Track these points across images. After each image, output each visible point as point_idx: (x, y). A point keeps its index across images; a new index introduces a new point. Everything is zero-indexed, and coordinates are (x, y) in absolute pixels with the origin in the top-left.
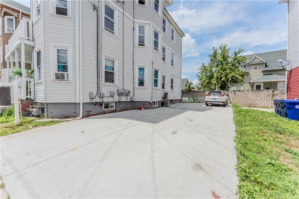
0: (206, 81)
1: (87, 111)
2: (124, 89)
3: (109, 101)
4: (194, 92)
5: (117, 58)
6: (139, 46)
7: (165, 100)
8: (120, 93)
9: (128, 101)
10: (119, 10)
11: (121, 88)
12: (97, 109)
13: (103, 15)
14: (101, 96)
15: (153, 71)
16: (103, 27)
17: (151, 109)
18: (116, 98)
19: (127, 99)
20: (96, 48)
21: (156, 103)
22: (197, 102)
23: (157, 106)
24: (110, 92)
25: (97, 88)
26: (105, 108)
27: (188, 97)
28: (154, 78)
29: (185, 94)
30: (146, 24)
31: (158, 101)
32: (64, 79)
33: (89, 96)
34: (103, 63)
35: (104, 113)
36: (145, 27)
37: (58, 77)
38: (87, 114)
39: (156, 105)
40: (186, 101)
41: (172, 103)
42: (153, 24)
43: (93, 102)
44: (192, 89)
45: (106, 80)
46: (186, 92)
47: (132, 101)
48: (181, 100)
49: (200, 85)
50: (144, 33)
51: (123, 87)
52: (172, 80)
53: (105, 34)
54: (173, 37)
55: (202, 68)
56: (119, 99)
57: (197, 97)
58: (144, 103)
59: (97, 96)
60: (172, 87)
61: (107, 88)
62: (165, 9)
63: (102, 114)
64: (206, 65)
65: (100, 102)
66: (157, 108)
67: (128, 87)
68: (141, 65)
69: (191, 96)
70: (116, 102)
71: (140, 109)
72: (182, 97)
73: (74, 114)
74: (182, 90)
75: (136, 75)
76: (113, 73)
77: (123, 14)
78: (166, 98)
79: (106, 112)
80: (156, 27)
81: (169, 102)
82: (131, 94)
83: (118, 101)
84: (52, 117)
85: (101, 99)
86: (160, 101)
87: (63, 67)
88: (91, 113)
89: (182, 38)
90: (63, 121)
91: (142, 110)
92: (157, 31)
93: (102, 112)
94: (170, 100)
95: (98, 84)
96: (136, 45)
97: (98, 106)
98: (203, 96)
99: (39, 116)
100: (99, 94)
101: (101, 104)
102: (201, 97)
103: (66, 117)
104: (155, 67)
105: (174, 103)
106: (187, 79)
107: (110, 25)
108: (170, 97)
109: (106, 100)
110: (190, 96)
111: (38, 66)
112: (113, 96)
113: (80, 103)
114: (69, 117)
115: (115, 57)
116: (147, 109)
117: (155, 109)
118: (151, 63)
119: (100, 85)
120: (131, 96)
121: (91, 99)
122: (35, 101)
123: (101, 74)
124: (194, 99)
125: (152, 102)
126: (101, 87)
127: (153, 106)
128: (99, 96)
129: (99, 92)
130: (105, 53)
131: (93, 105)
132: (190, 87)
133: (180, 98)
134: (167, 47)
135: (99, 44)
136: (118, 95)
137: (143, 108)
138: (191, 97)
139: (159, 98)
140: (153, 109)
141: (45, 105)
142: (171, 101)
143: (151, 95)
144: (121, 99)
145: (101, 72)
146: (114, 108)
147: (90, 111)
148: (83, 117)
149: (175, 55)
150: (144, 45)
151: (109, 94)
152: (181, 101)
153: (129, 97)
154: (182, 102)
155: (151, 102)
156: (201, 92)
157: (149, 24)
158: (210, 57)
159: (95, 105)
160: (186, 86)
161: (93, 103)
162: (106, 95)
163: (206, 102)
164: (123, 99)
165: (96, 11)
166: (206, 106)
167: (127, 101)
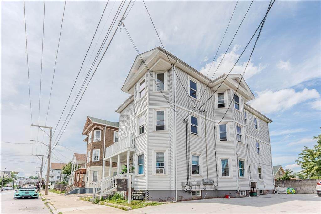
0: (315, 168)
1: (180, 197)
2: (208, 179)
3: (196, 189)
4: (295, 181)
5: (202, 154)
6: (221, 141)
7: (254, 190)
8: (205, 183)
9: (213, 189)
10: (201, 117)
11: (205, 178)
12: (187, 196)
13: (190, 124)
14: (190, 185)
15: (239, 162)
16: (190, 132)
17: (239, 197)
18: (202, 187)
19: (211, 188)
20: (186, 149)
21: (244, 192)
22: (302, 192)
23: (246, 195)
24: (197, 182)
25: (187, 179)
26: (193, 195)
27: (285, 187)
28: (239, 168)
29: (280, 184)
30: (228, 122)
31: (246, 191)
32: (163, 173)
33: (181, 185)
34: (191, 159)
35: (192, 199)
36: (226, 125)
37: (158, 172)
38: (180, 199)
39: (244, 194)
40: (283, 191)
41: (262, 194)
42: (235, 121)
43: (184, 189)
44: (291, 178)
45: (193, 172)
46: (282, 182)
47: (216, 190)
48: (274, 190)
49: (305, 173)
50: (225, 130)
51: (208, 177)
52: (259, 169)
53: (192, 137)
54: (256, 126)
55: (305, 152)
56: (205, 188)
57: (302, 186)
58: (230, 192)
59: (187, 185)
60: (260, 176)
61: (194, 179)
62: (245, 104)
63: (191, 200)
64: (311, 148)
65: (190, 190)
66: (246, 197)
67: (212, 177)
68: (225, 157)
69: (291, 185)
70: (201, 190)
71: (227, 197)
72: (276, 187)
73: (169, 199)
74: (275, 179)
75: (219, 166)
76: (198, 166)
77: (205, 119)
78: (255, 188)
79: (194, 199)
80: (238, 122)
81: (258, 192)
82: (215, 184)
83: (204, 189)
84: (152, 200)
85: (190, 187)
86: (249, 191)
87: (161, 165)
88: (183, 199)
89: (268, 124)
90: (164, 203)
91: (228, 198)
92: (239, 126)
93: (191, 198)
94: (259, 190)
95: (187, 175)
96: (218, 141)
97: (187, 193)
98: (312, 186)
99: (142, 200)
100: (188, 183)
101: (190, 192)
102: (309, 187)
103: (162, 201)
104: (240, 158)
105: (265, 194)
106: (280, 166)
107: (194, 130)
108: (259, 187)
109: (194, 188)
110: (288, 186)
111: (138, 164)
112: (199, 185)
113: (175, 190)
114: (165, 201)
115: (200, 154)
116: (234, 198)
117: (243, 198)
118: (236, 155)
119: (189, 176)
120: (216, 186)
121: (183, 187)
122: (135, 189)
123: (189, 168)
124: (296, 190)
125: (240, 191)
126: (189, 178)
127: (241, 195)
128: (188, 185)
129: (188, 182)
130: (192, 151)
131: (184, 192)
132: (287, 176)
133: (273, 188)
134: (250, 136)
135: (188, 145)
136: (204, 184)
137: (229, 197)
138: (290, 187)
139: (247, 187)
140: (241, 197)
141: (146, 192)
142: (261, 191)
143: (238, 185)
144: (207, 188)
145: (189, 166)
146: (201, 196)
147: (182, 197)
148: (178, 201)
149: (260, 143)
150: (226, 140)
151: (196, 184)
152: (274, 192)
153: (213, 187)
154: (276, 192)
155: (238, 191)
156: (308, 180)
157: (230, 122)
158: (317, 140)
159: (186, 192)
160: (279, 174)
161: (184, 191)
162: (194, 184)
163: (318, 192)
164: (208, 188)
165: (185, 123)
166: (318, 197)
167: (211, 189)
